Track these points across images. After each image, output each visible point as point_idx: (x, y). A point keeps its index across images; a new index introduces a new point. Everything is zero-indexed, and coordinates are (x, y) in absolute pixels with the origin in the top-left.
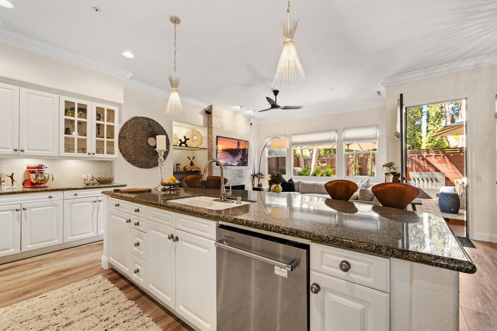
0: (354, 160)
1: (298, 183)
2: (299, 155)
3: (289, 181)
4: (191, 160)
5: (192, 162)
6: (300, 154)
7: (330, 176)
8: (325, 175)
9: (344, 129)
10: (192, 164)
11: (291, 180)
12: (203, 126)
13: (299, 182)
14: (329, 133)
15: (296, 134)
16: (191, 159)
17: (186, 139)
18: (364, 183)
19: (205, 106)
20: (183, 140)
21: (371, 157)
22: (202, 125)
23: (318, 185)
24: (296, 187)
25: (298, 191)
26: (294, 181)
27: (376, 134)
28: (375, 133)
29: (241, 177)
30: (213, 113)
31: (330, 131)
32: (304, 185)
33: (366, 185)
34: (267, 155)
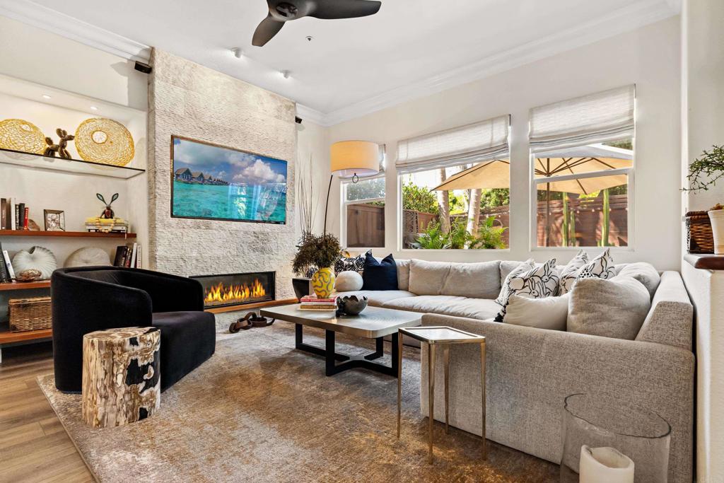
0: (564, 217)
1: (408, 268)
2: (440, 208)
3: (385, 260)
4: (108, 202)
5: (109, 208)
6: (442, 206)
7: (493, 248)
8: (481, 244)
9: (532, 111)
10: (109, 213)
11: (389, 259)
12: (129, 107)
13: (408, 265)
14: (489, 126)
15: (407, 141)
16: (108, 199)
17: (65, 137)
18: (591, 263)
19: (136, 51)
20: (57, 141)
21: (604, 208)
22: (126, 103)
23: (457, 272)
24: (401, 278)
25: (407, 289)
26: (399, 261)
27: (631, 113)
28: (627, 109)
29: (263, 250)
30: (158, 70)
31: (492, 120)
32: (422, 272)
33: (598, 270)
34: (344, 200)
